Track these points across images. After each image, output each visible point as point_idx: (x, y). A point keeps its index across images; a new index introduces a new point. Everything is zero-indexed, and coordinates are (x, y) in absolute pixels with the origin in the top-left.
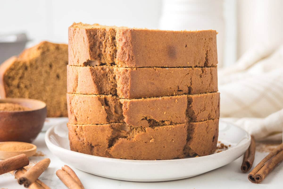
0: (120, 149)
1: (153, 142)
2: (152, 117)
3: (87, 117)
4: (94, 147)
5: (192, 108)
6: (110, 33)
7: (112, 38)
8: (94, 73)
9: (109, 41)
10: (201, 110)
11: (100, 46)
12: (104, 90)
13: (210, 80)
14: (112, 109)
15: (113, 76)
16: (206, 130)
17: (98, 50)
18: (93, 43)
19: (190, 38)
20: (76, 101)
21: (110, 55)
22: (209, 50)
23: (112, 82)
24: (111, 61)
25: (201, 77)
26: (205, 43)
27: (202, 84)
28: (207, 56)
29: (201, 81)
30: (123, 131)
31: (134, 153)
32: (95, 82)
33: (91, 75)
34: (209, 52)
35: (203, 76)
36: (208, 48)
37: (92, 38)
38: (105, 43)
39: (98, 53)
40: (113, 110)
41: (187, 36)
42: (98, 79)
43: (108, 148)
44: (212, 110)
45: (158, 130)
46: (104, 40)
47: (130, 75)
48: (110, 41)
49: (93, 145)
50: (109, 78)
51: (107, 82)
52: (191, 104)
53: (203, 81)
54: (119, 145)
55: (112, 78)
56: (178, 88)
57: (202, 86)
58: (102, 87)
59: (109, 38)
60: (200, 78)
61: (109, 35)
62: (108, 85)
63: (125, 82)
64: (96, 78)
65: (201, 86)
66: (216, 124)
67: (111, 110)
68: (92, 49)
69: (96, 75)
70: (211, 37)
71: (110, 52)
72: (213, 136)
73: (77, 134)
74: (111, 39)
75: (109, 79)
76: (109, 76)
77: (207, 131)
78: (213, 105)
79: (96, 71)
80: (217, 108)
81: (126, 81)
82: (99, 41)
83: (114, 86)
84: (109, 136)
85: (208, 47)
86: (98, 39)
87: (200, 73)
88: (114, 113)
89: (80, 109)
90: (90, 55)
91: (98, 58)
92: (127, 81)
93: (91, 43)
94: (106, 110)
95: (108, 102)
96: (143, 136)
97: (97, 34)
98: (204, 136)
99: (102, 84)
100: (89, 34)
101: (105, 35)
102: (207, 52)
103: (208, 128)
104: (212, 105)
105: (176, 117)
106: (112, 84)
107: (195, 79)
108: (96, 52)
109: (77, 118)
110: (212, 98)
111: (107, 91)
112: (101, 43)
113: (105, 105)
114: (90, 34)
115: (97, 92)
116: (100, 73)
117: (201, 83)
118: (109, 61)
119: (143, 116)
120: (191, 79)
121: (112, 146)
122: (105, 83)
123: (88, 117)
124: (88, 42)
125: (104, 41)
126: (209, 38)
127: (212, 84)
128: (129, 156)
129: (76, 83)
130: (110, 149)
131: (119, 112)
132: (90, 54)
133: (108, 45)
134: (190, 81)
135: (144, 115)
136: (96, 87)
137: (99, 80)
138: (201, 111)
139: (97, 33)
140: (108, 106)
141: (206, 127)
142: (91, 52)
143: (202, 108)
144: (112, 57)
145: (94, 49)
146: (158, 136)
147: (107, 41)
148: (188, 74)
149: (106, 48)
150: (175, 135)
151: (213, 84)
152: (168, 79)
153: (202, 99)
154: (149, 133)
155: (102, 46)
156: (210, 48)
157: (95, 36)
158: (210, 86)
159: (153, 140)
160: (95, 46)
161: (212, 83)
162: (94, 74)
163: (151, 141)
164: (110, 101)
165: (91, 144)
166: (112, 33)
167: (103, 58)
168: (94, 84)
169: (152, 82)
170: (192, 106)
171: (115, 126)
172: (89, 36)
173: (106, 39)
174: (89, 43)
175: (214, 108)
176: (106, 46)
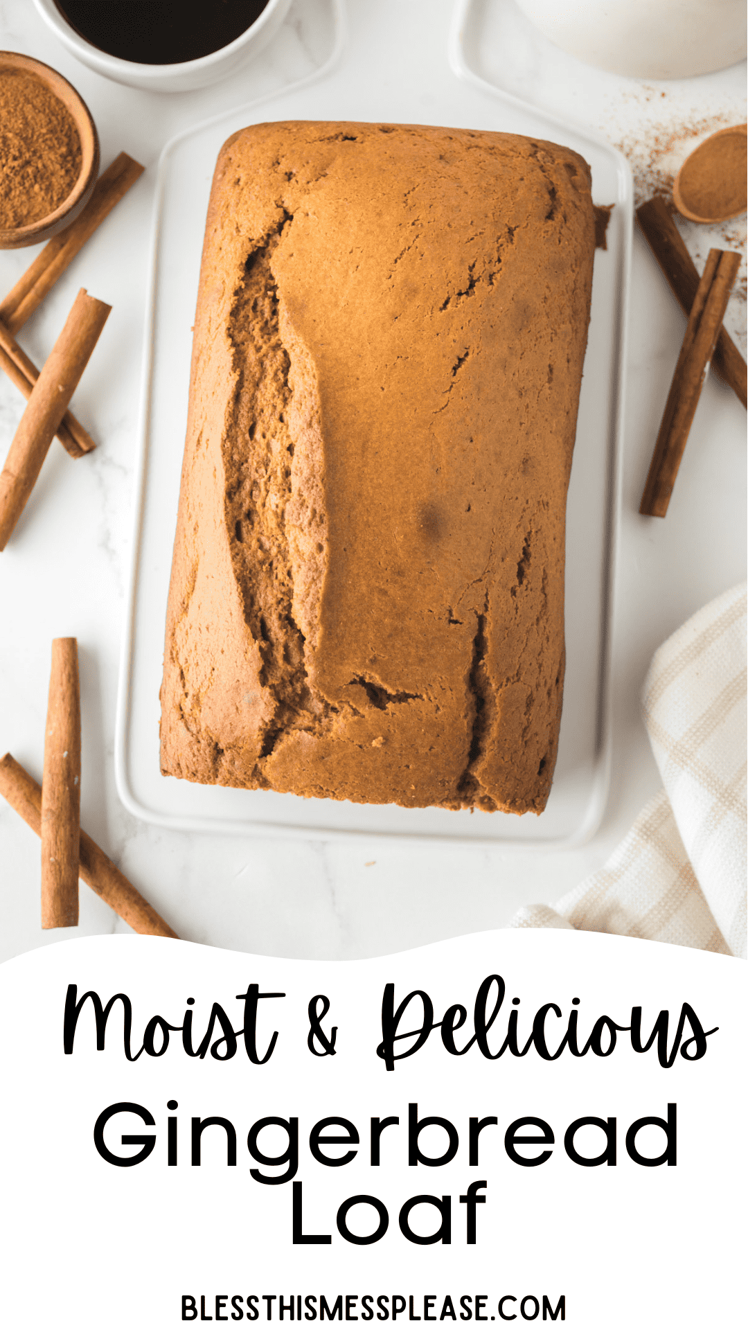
0: (291, 760)
1: (379, 746)
2: (377, 677)
3: (210, 669)
4: (225, 751)
5: (485, 668)
6: (280, 458)
7: (283, 470)
8: (237, 554)
9: (276, 478)
10: (508, 680)
11: (254, 492)
12: (258, 602)
13: (540, 609)
14: (277, 650)
15: (287, 568)
16: (523, 737)
17: (248, 501)
18: (236, 480)
19: (482, 491)
20: (189, 626)
21: (276, 513)
22: (537, 532)
23: (283, 584)
24: (276, 528)
25: (514, 592)
26: (524, 510)
27: (517, 612)
28: (529, 546)
29: (515, 605)
30: (305, 712)
31: (327, 775)
32: (238, 579)
33: (230, 558)
34: (534, 536)
35: (522, 593)
36: (532, 525)
37: (234, 469)
38: (266, 483)
39: (245, 508)
40: (279, 654)
41: (473, 484)
42: (248, 572)
43: (260, 757)
44: (538, 685)
45: (394, 716)
46: (264, 475)
47: (326, 561)
48: (280, 479)
49: (222, 746)
50: (275, 571)
51: (268, 581)
52: (483, 659)
53: (519, 605)
54: (289, 748)
55: (283, 573)
56: (451, 615)
57: (516, 618)
58: (256, 594)
59: (276, 471)
60: (511, 596)
61: (277, 465)
62: (272, 590)
63: (313, 578)
64: (242, 569)
65: (513, 619)
66: (552, 728)
67: (275, 653)
68: (233, 496)
69: (244, 561)
70: (545, 499)
71: (277, 506)
72: (542, 758)
73: (182, 717)
74: (282, 473)
75: (275, 576)
76: (276, 569)
77: (525, 739)
78: (542, 673)
79: (243, 551)
80: (554, 685)
81: (315, 578)
82: (252, 479)
83: (287, 594)
84: (267, 721)
85: (532, 522)
86: (250, 473)
87: (511, 585)
88: (281, 662)
89: (196, 646)
90: (226, 510)
91: (246, 520)
92: (318, 578)
93: (231, 480)
94: (261, 649)
95: (270, 630)
96: (357, 726)
97: (250, 460)
98: (515, 752)
99: (255, 587)
100: (228, 459)
101: (267, 465)
102: (529, 536)
103: (527, 731)
104: (540, 671)
105: (441, 687)
106: (284, 589)
107: (499, 597)
108: (241, 505)
109: (185, 672)
110: (540, 653)
111: (268, 606)
112: (257, 483)
113: (260, 638)
114: (232, 460)
115: (240, 605)
116: (254, 556)
117: (515, 612)
118: (272, 529)
119: (354, 673)
120: (487, 595)
121: (272, 752)
122: (263, 584)
123: (214, 669)
124: (224, 477)
125: (264, 477)
126: (539, 502)
127: (545, 621)
128: (313, 783)
129: (192, 583)
130: (266, 761)
131: (295, 659)
132: (226, 508)
133: (273, 488)
134: (485, 600)
135: (358, 671)
136: (239, 590)
137: (249, 576)
138: (507, 682)
139: (248, 458)
140: (268, 642)
141: (523, 727)
142: (228, 504)
143: (511, 674)
144: (279, 519)
145: (237, 496)
146: (395, 732)
147: (272, 478)
148: (480, 580)
149: (267, 495)
150: (438, 736)
151: (547, 620)
152: (425, 586)
153: (512, 650)
154: (371, 720)
155: (257, 492)
156: (539, 528)
157: (242, 464)
158: (537, 624)
159: (380, 740)
160: (242, 490)
161: (545, 617)
162: (238, 557)
163: (374, 743)
164: (273, 628)
165: (217, 744)
166: (285, 459)
167: (259, 523)
168: (236, 583)
169: (383, 587)
170: (484, 663)
171: (286, 695)
172: (228, 465)
173: (269, 473)
174: (227, 479)
175: (546, 682)
176: (268, 491)
